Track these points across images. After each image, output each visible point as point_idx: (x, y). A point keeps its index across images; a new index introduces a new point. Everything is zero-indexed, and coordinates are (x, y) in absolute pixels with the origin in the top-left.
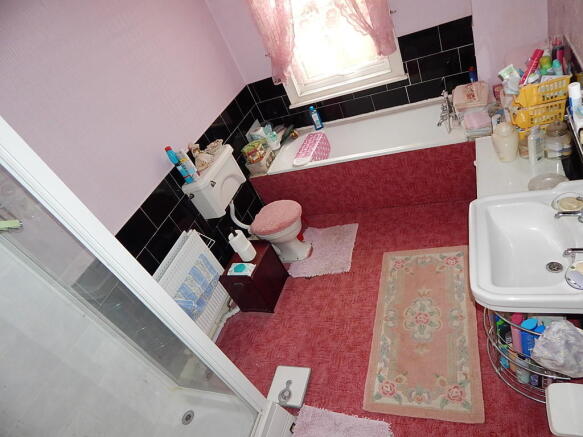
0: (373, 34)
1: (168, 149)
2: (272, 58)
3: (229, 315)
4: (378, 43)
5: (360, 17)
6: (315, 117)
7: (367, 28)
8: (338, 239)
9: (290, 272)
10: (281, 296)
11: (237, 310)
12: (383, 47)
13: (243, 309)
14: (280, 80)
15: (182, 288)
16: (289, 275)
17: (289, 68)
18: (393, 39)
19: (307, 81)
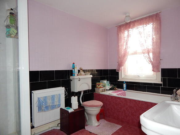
0: (152, 64)
1: (74, 63)
2: (119, 63)
3: (55, 128)
4: (153, 67)
5: (149, 58)
6: (125, 85)
7: (151, 61)
8: (111, 127)
9: (86, 127)
10: (76, 132)
11: (59, 128)
12: (155, 69)
13: (61, 129)
14: (118, 70)
15: (45, 97)
16: (85, 128)
17: (123, 67)
18: (159, 68)
19: (127, 74)
